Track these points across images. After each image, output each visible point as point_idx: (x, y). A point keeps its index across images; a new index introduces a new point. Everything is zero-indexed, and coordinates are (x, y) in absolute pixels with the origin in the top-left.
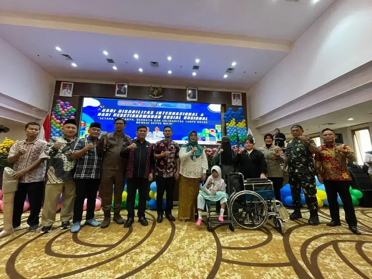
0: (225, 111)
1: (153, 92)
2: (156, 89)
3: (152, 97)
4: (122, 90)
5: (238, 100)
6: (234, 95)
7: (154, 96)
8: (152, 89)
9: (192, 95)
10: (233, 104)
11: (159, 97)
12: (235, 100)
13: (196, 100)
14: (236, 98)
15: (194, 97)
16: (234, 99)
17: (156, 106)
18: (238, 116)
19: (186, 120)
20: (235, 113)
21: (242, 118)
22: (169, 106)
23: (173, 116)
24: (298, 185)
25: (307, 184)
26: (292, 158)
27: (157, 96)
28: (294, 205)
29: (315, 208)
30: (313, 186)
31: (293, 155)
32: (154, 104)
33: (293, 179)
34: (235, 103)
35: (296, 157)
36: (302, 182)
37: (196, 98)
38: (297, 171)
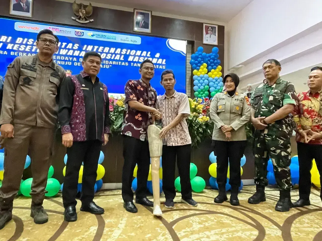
0: (193, 52)
1: (78, 12)
2: (82, 8)
3: (77, 20)
4: (22, 4)
5: (212, 36)
6: (207, 28)
7: (79, 19)
8: (75, 7)
9: (142, 23)
10: (205, 42)
11: (88, 21)
12: (208, 35)
13: (148, 31)
14: (209, 32)
15: (146, 26)
16: (207, 33)
17: (83, 35)
18: (211, 60)
19: (133, 62)
20: (208, 55)
21: (217, 63)
22: (105, 38)
23: (111, 55)
24: (266, 153)
25: (278, 151)
26: (261, 113)
27: (84, 19)
28: (257, 183)
29: (286, 187)
30: (286, 154)
31: (263, 107)
32: (78, 32)
33: (259, 144)
34: (207, 40)
35: (267, 110)
36: (271, 149)
37: (148, 28)
38: (266, 132)
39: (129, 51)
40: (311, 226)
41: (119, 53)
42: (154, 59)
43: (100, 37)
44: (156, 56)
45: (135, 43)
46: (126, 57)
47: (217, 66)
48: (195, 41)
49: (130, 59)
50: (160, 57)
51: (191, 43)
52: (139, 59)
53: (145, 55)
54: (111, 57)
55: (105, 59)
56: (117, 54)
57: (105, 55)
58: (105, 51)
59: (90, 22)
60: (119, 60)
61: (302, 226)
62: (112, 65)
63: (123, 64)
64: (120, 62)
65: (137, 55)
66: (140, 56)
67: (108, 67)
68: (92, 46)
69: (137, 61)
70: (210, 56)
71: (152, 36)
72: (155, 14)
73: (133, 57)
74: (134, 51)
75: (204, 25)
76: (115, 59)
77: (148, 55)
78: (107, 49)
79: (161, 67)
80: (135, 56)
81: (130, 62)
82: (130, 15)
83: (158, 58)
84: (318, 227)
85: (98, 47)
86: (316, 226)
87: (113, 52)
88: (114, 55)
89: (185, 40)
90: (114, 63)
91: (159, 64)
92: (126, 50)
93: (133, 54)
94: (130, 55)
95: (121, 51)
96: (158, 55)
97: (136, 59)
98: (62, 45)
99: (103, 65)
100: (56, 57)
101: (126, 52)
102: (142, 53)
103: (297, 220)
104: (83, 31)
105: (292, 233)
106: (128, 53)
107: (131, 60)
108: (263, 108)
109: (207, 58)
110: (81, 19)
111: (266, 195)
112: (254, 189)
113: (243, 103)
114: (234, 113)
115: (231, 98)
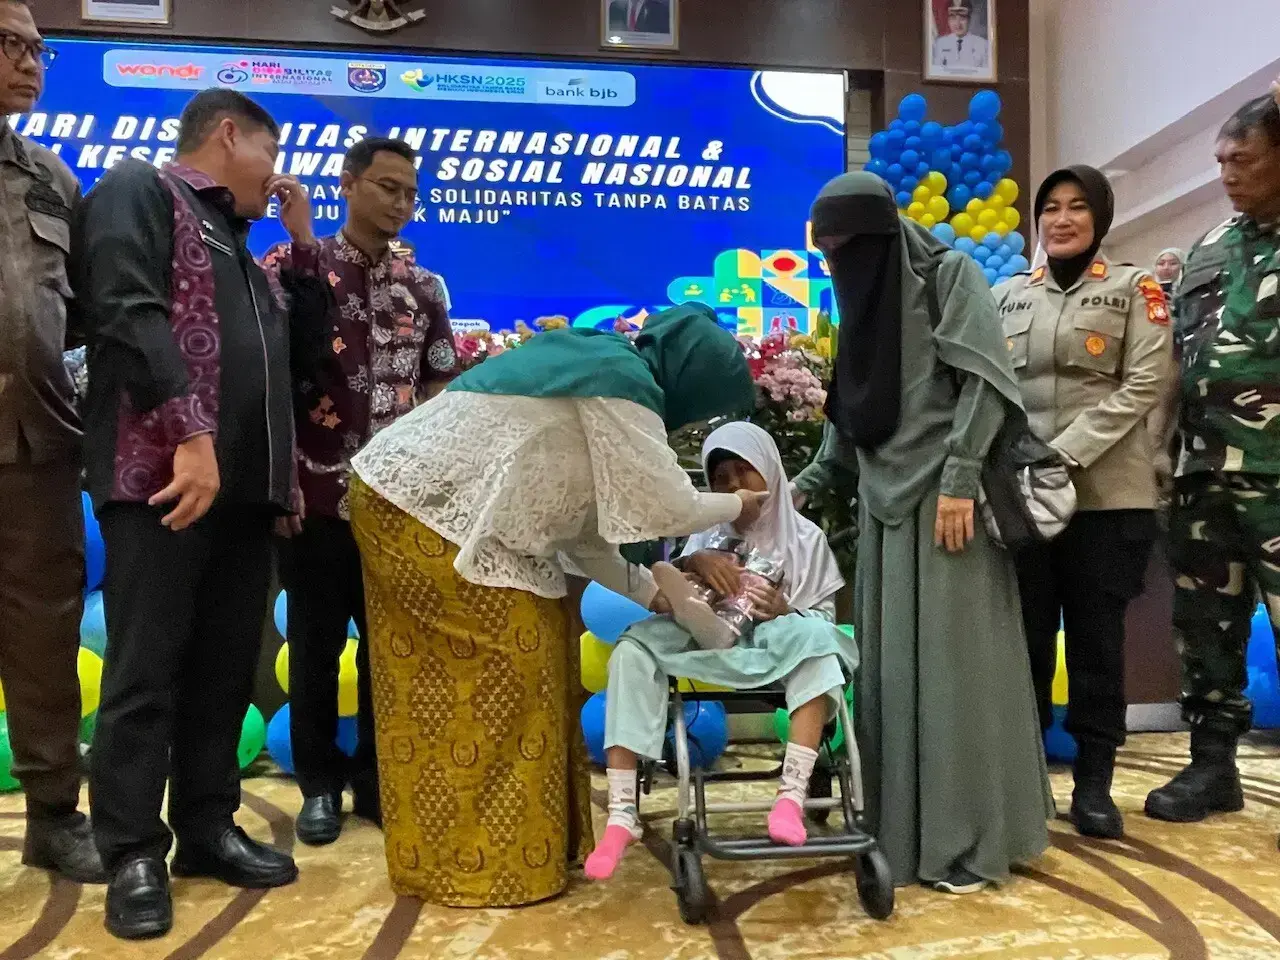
0: (878, 123)
3: (355, 19)
5: (971, 40)
6: (944, 4)
7: (364, 14)
9: (639, 6)
10: (934, 71)
11: (402, 21)
12: (950, 40)
14: (953, 23)
15: (655, 20)
16: (943, 30)
17: (382, 86)
18: (967, 156)
19: (601, 186)
20: (948, 132)
21: (993, 167)
23: (504, 164)
24: (1234, 568)
26: (1215, 364)
27: (384, 13)
28: (1192, 719)
31: (1226, 335)
32: (363, 72)
33: (1202, 523)
34: (945, 63)
35: (1243, 348)
36: (1268, 547)
37: (666, 30)
38: (1234, 461)
39: (584, 138)
41: (540, 150)
42: (698, 169)
44: (706, 155)
45: (607, 102)
46: (573, 165)
47: (995, 182)
48: (888, 71)
49: (592, 174)
50: (725, 159)
51: (865, 84)
52: (630, 173)
53: (655, 154)
54: (507, 171)
55: (482, 184)
56: (534, 156)
57: (480, 163)
58: (477, 148)
60: (543, 185)
62: (514, 207)
63: (561, 199)
64: (546, 194)
65: (618, 153)
66: (633, 161)
67: (493, 218)
68: (423, 132)
69: (620, 181)
70: (958, 139)
71: (687, 64)
73: (602, 166)
74: (608, 139)
76: (526, 179)
77: (671, 153)
78: (486, 140)
79: (729, 203)
80: (610, 160)
81: (588, 191)
83: (716, 166)
85: (447, 132)
87: (513, 150)
88: (518, 164)
89: (839, 71)
90: (521, 197)
91: (722, 193)
92: (569, 137)
93: (604, 152)
94: (587, 157)
95: (550, 142)
96: (713, 149)
97: (617, 175)
98: (295, 133)
99: (473, 209)
101: (573, 144)
102: (639, 147)
104: (381, 65)
107: (596, 181)
108: (1225, 342)
109: (946, 145)
110: (371, 13)
113: (1128, 316)
114: (1076, 372)
115: (1061, 298)
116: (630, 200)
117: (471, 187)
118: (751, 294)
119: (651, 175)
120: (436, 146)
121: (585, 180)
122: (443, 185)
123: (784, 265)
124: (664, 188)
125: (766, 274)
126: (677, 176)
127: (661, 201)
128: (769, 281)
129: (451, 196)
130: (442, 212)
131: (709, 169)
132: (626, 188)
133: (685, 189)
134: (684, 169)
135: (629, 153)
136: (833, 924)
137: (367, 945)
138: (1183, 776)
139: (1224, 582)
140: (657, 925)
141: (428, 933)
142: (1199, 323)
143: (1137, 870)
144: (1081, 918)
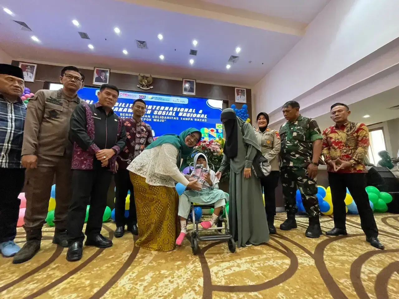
1: (141, 81)
2: (145, 78)
3: (141, 87)
4: (102, 77)
5: (242, 97)
6: (238, 91)
7: (142, 87)
8: (140, 78)
9: (189, 88)
10: (236, 101)
11: (149, 88)
12: (239, 96)
13: (194, 94)
14: (240, 94)
15: (191, 90)
16: (238, 95)
17: (145, 98)
18: (242, 115)
19: (182, 117)
20: (239, 110)
21: (246, 116)
22: (161, 100)
23: (165, 112)
24: (293, 183)
25: (305, 180)
26: (287, 147)
27: (146, 87)
28: (287, 210)
29: (315, 214)
30: (313, 183)
31: (288, 142)
32: (142, 96)
33: (287, 174)
34: (238, 100)
35: (291, 144)
36: (298, 178)
37: (193, 92)
38: (291, 164)
39: (179, 108)
40: (344, 255)
41: (172, 110)
42: (198, 115)
43: (158, 99)
44: (199, 112)
45: (183, 103)
46: (177, 113)
47: (246, 119)
48: (229, 101)
49: (180, 114)
50: (203, 113)
51: (226, 103)
52: (187, 115)
53: (191, 112)
54: (166, 113)
55: (161, 115)
56: (170, 111)
57: (161, 112)
58: (161, 109)
59: (151, 89)
60: (172, 116)
61: (335, 254)
62: (167, 119)
63: (175, 118)
64: (172, 117)
65: (185, 111)
66: (188, 112)
67: (163, 121)
68: (152, 106)
69: (185, 116)
70: (240, 112)
71: (197, 98)
72: (198, 81)
73: (182, 113)
74: (183, 109)
75: (236, 89)
76: (169, 115)
77: (194, 112)
78: (162, 108)
79: (203, 120)
80: (183, 112)
81: (180, 117)
82: (180, 83)
83: (201, 114)
84: (351, 255)
85: (156, 106)
86: (348, 254)
87: (167, 110)
88: (168, 112)
89: (222, 100)
90: (168, 118)
91: (202, 118)
92: (177, 108)
93: (183, 111)
94: (179, 112)
95: (173, 109)
96: (201, 111)
97: (185, 115)
98: (129, 105)
99: (160, 119)
100: (125, 115)
101: (177, 109)
102: (189, 110)
103: (328, 247)
104: (145, 95)
105: (326, 262)
106: (178, 111)
107: (181, 116)
108: (288, 143)
109: (239, 112)
110: (144, 86)
111: (297, 222)
112: (285, 216)
113: (273, 137)
114: (265, 146)
115: (262, 134)
116: (187, 119)
117: (159, 116)
118: (207, 135)
119: (190, 115)
120: (154, 109)
121: (179, 115)
122: (155, 115)
123: (212, 131)
124: (192, 117)
125: (209, 132)
126: (195, 115)
127: (192, 119)
128: (210, 133)
129: (156, 117)
130: (154, 119)
131: (200, 115)
132: (186, 117)
133: (196, 118)
134: (196, 114)
135: (187, 111)
136: (224, 254)
137: (125, 262)
138: (287, 221)
139: (291, 185)
140: (188, 255)
141: (139, 258)
142: (283, 140)
143: (281, 241)
144: (272, 252)
